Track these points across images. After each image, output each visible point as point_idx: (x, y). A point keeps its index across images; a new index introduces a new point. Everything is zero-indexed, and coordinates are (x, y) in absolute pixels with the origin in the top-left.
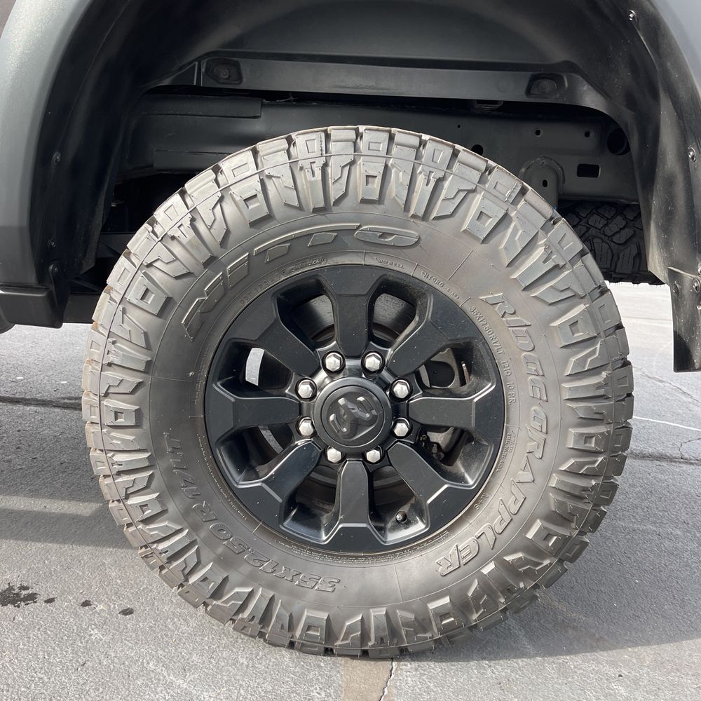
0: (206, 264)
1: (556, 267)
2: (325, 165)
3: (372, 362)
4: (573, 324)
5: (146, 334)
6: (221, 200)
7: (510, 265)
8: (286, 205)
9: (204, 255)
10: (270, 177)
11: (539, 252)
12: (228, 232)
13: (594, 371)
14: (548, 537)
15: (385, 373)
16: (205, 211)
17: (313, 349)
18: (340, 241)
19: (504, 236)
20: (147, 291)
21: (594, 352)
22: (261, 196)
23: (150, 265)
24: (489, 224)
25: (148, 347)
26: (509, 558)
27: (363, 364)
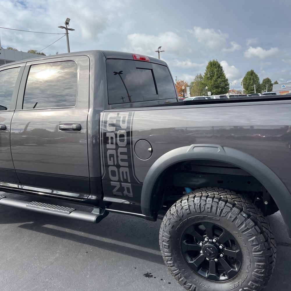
0: (180, 220)
1: (248, 229)
2: (200, 204)
3: (214, 240)
4: (253, 241)
5: (169, 231)
6: (182, 209)
7: (238, 227)
8: (193, 211)
9: (179, 219)
10: (190, 206)
11: (244, 225)
12: (183, 215)
13: (259, 251)
14: (253, 285)
15: (217, 243)
16: (179, 210)
17: (202, 236)
18: (204, 218)
19: (236, 221)
20: (169, 224)
21: (258, 247)
22: (188, 209)
23: (170, 219)
24: (233, 219)
25: (170, 234)
26: (245, 288)
27: (212, 241)
